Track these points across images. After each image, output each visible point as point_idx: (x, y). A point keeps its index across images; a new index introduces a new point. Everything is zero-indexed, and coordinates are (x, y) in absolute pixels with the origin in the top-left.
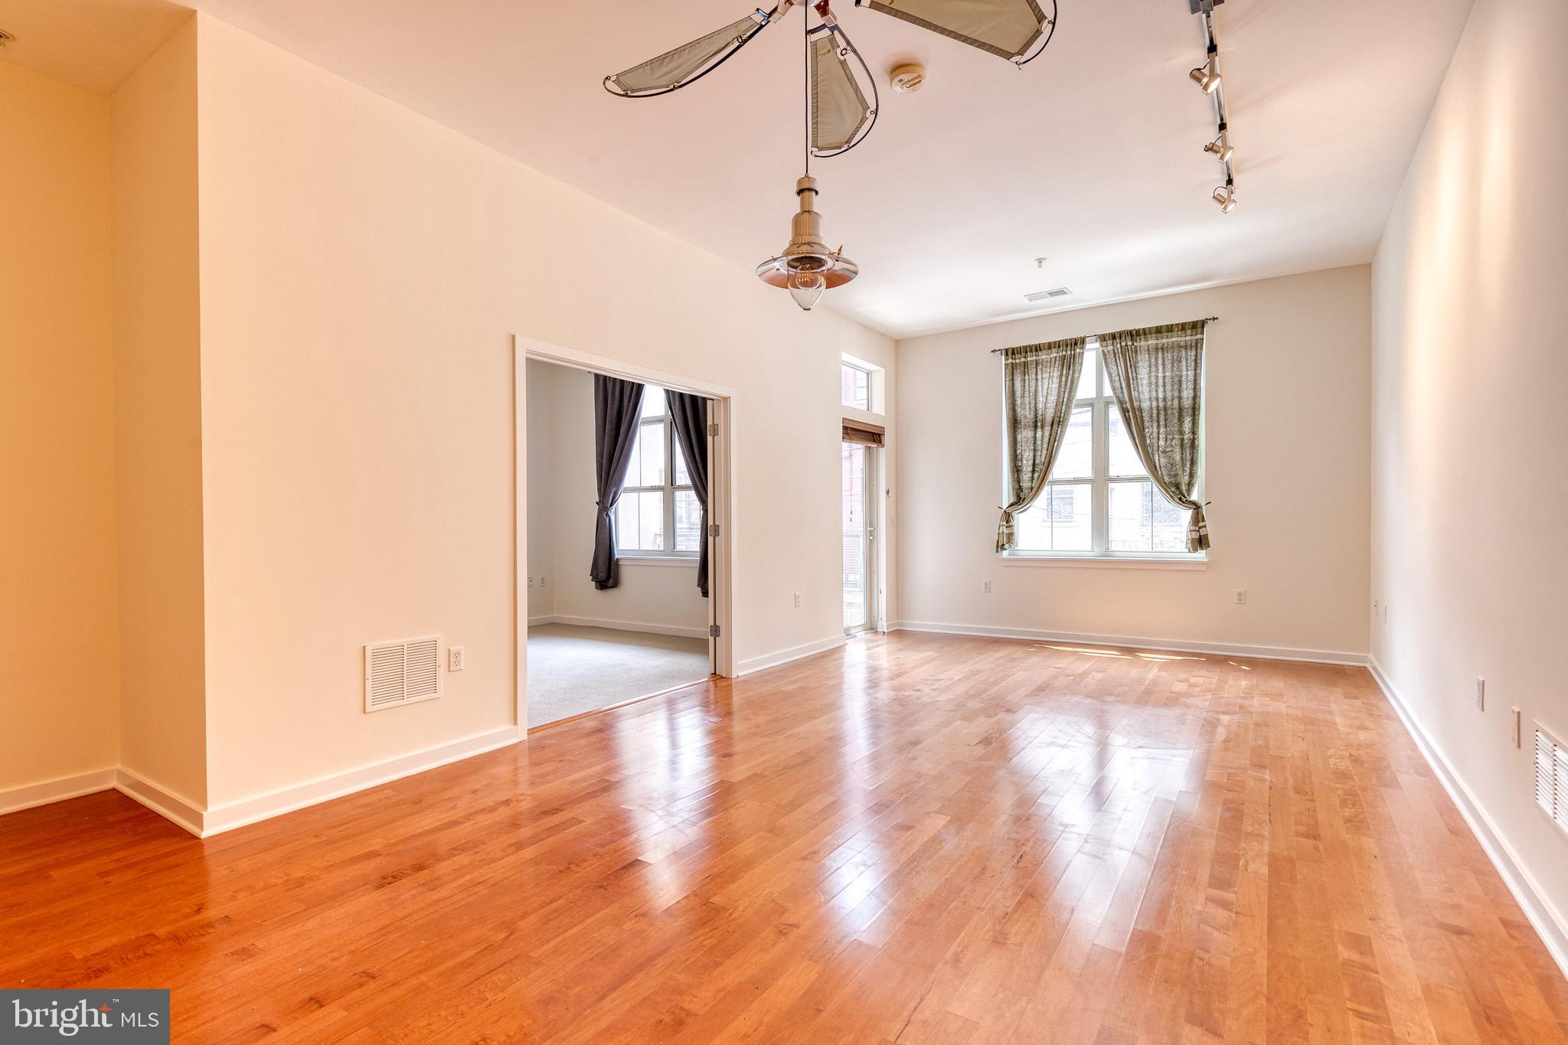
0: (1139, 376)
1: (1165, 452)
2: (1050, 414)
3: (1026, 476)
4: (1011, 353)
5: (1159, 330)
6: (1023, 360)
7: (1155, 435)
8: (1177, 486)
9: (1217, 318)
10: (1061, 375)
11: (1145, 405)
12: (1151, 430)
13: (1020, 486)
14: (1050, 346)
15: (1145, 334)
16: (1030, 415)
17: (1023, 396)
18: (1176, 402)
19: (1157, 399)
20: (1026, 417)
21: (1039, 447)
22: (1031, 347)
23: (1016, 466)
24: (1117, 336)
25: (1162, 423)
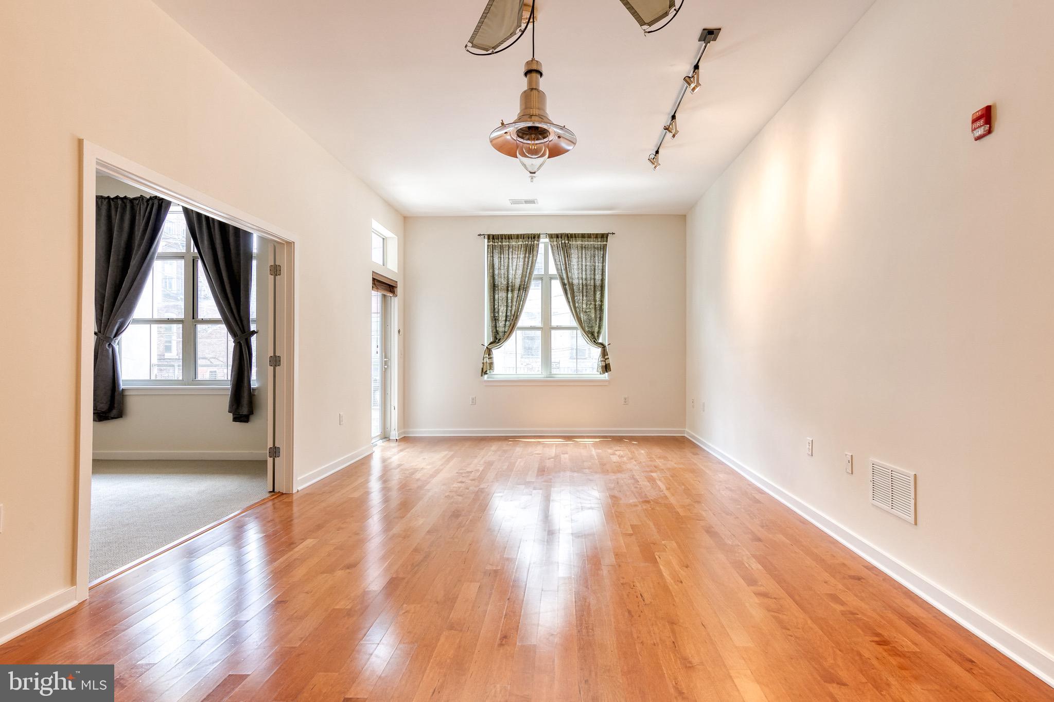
0: (572, 263)
1: (586, 312)
2: (517, 282)
3: (501, 324)
4: (492, 238)
5: (583, 236)
6: (500, 243)
7: (581, 301)
8: (592, 334)
9: (614, 234)
10: (525, 257)
11: (575, 282)
12: (579, 297)
13: (497, 330)
14: (518, 237)
15: (575, 237)
16: (505, 283)
17: (500, 269)
18: (592, 282)
19: (586, 279)
20: (501, 283)
21: (510, 304)
22: (505, 235)
23: (494, 316)
24: (560, 236)
25: (585, 293)
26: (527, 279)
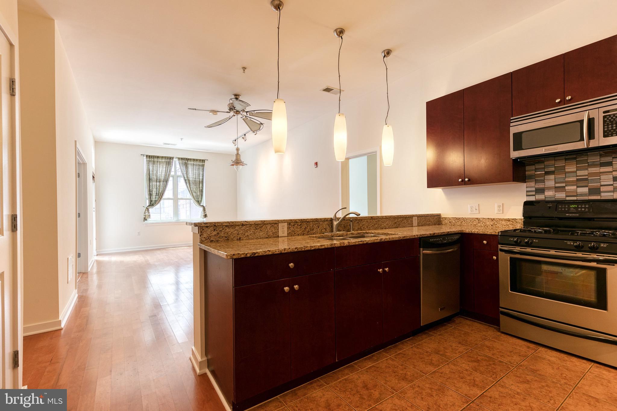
0: (189, 171)
1: (195, 192)
2: (162, 178)
3: (154, 197)
4: (149, 157)
5: (194, 160)
6: (153, 160)
8: (199, 201)
9: (208, 160)
10: (166, 167)
11: (191, 179)
12: (192, 186)
13: (151, 200)
14: (162, 157)
15: (190, 160)
16: (155, 178)
17: (153, 172)
18: (198, 179)
19: (195, 178)
20: (154, 178)
21: (158, 188)
22: (156, 156)
23: (150, 193)
24: (183, 159)
25: (195, 184)
26: (167, 177)
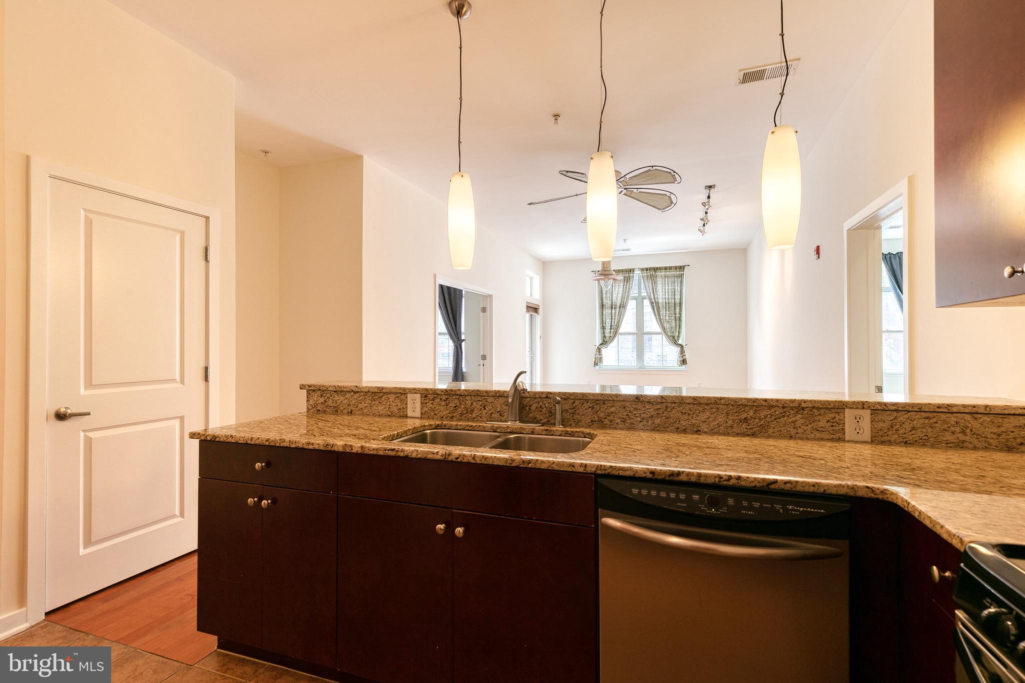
0: (658, 288)
1: (668, 322)
2: (619, 302)
3: (607, 331)
5: (666, 268)
7: (665, 314)
8: (674, 337)
9: (689, 265)
10: (624, 285)
11: (660, 301)
12: (663, 312)
13: (604, 335)
14: (620, 271)
15: (660, 270)
16: (610, 303)
17: (606, 294)
18: (673, 300)
19: (668, 299)
20: (607, 303)
21: (613, 318)
23: (603, 326)
24: (648, 269)
25: (667, 309)
26: (625, 299)
